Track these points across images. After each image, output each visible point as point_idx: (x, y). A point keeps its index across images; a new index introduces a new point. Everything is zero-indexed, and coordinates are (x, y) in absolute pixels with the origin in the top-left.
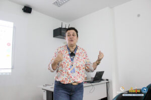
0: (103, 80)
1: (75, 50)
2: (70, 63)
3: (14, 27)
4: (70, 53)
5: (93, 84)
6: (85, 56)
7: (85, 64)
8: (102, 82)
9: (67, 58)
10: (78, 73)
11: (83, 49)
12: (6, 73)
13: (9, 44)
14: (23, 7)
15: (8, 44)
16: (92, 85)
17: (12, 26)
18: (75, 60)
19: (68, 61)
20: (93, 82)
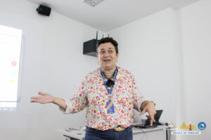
0: (160, 124)
1: (114, 74)
2: (106, 97)
3: (24, 37)
4: (106, 80)
5: (144, 130)
6: (131, 84)
7: (131, 96)
8: (159, 127)
9: (101, 90)
10: (122, 112)
11: (127, 72)
12: (8, 108)
13: (14, 64)
14: (37, 6)
15: (12, 64)
16: (144, 132)
17: (21, 35)
18: (114, 91)
19: (103, 94)
20: (144, 128)
